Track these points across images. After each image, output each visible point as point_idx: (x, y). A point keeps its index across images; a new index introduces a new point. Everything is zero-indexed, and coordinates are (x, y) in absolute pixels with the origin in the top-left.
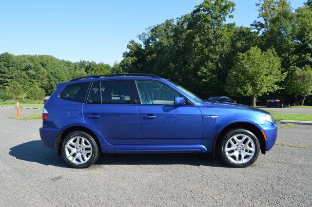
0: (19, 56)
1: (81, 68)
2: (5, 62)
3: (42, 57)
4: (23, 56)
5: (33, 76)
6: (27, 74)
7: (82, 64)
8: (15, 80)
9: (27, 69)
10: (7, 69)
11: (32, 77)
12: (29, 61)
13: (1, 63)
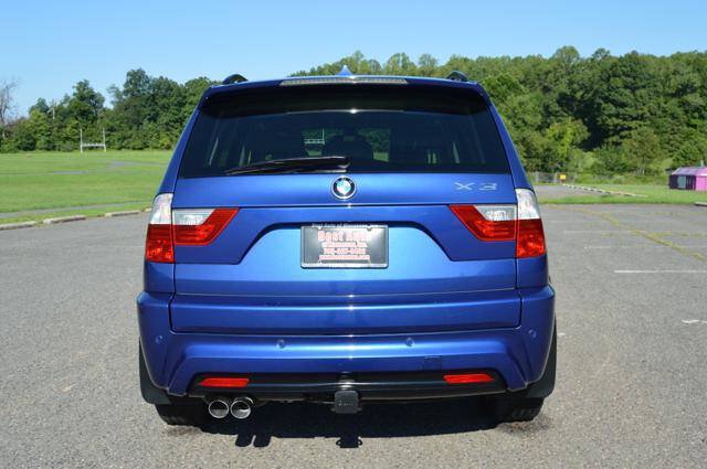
0: (663, 59)
2: (628, 76)
4: (677, 57)
5: (697, 109)
6: (683, 104)
8: (648, 122)
9: (685, 89)
10: (632, 96)
11: (696, 114)
12: (690, 68)
13: (618, 82)
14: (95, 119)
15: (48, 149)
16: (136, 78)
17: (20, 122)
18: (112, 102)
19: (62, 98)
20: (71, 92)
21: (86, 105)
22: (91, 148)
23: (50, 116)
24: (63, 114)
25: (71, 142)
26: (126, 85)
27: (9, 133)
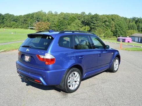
1: (133, 21)
2: (96, 18)
3: (112, 15)
4: (104, 15)
5: (108, 25)
6: (105, 24)
7: (134, 19)
8: (99, 27)
9: (105, 21)
10: (96, 22)
12: (106, 17)
13: (94, 19)
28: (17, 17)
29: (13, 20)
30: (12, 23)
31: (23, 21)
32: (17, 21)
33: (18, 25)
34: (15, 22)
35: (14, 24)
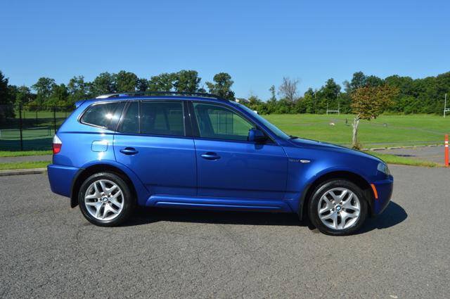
14: (336, 97)
15: (311, 113)
16: (358, 77)
17: (300, 100)
18: (345, 90)
19: (320, 88)
20: (325, 84)
21: (331, 91)
22: (332, 113)
23: (314, 97)
24: (320, 95)
25: (322, 109)
26: (353, 81)
27: (294, 105)
28: (419, 82)
29: (407, 90)
30: (405, 100)
31: (436, 92)
32: (418, 95)
33: (419, 104)
34: (412, 98)
35: (408, 103)
